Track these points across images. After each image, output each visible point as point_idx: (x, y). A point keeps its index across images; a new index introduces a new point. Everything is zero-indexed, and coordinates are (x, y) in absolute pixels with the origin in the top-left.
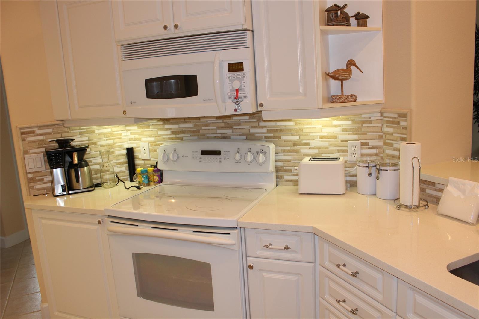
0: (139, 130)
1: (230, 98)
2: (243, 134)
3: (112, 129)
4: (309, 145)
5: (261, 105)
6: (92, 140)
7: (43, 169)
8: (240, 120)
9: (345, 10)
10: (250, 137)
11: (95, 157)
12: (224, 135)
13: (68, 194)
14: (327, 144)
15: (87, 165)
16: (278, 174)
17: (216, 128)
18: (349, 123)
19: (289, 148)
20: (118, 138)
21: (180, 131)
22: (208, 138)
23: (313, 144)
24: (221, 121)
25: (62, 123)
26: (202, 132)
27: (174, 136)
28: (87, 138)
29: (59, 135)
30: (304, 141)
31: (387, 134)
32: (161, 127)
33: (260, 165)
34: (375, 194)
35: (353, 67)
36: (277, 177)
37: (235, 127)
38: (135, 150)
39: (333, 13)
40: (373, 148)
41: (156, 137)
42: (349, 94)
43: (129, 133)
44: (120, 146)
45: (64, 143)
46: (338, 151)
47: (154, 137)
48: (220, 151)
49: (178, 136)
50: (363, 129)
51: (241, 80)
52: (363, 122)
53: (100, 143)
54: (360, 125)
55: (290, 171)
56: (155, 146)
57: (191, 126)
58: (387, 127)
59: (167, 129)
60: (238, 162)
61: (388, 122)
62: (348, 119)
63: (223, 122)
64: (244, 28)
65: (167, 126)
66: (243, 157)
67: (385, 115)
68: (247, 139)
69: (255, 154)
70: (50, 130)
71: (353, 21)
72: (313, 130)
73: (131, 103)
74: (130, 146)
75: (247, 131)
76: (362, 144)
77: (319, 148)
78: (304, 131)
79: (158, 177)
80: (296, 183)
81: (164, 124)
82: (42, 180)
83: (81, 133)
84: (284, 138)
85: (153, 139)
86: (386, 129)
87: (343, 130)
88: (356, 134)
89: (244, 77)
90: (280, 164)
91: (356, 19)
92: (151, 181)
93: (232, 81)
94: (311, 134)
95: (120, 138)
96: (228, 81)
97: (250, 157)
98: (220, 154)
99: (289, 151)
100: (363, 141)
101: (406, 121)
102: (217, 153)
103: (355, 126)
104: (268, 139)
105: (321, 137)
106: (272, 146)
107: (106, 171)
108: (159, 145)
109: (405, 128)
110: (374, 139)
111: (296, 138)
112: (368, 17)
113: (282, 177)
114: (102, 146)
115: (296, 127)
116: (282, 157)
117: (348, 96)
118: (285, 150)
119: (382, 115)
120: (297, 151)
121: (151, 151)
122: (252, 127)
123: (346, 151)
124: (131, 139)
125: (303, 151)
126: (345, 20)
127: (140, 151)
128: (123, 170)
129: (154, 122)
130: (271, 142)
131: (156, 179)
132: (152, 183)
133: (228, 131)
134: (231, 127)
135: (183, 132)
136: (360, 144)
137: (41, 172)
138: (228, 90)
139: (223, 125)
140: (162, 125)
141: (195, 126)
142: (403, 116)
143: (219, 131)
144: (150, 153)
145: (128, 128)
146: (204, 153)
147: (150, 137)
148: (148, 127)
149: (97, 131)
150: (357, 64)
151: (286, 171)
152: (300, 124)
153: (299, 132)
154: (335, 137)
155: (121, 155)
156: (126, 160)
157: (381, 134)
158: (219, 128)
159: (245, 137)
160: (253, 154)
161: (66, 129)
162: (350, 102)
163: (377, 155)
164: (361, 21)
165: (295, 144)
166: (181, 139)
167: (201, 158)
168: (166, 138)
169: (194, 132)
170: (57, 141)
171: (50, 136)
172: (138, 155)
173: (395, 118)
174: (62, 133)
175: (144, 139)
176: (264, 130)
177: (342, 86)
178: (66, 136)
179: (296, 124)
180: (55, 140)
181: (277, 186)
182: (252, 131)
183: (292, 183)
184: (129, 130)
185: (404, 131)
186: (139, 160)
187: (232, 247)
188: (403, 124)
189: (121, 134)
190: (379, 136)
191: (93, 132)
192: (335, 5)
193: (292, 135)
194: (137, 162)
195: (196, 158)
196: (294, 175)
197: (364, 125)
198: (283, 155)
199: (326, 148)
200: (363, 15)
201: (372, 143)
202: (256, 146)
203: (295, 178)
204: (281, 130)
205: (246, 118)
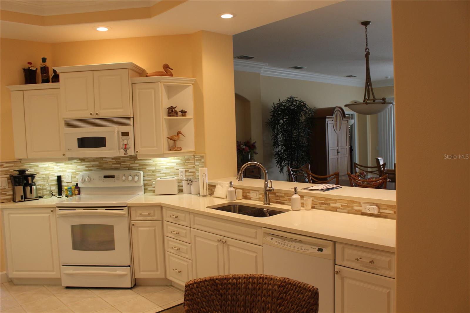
0: (66, 166)
1: (122, 148)
2: (126, 167)
3: (48, 165)
4: (160, 172)
5: (137, 152)
6: (36, 171)
7: (7, 187)
8: (125, 160)
9: (176, 109)
10: (130, 168)
11: (38, 181)
12: (116, 168)
13: (25, 201)
14: (169, 171)
15: (35, 185)
16: (145, 187)
17: (111, 164)
18: (179, 160)
19: (150, 174)
20: (52, 170)
21: (91, 166)
22: (107, 169)
23: (162, 171)
24: (115, 160)
25: (20, 160)
26: (104, 166)
27: (87, 169)
28: (34, 170)
29: (18, 168)
30: (158, 170)
31: (197, 165)
32: (79, 164)
33: (136, 182)
34: (191, 194)
35: (180, 134)
36: (144, 189)
37: (122, 164)
38: (62, 177)
39: (170, 110)
40: (191, 172)
41: (76, 169)
42: (178, 147)
43: (58, 167)
44: (53, 175)
45: (22, 172)
46: (175, 174)
47: (74, 169)
48: (114, 176)
49: (89, 169)
50: (186, 164)
51: (127, 140)
52: (186, 160)
53: (41, 173)
54: (184, 162)
55: (151, 185)
56: (75, 174)
57: (97, 163)
58: (197, 162)
59: (83, 165)
60: (124, 181)
61: (197, 160)
62: (179, 159)
63: (116, 161)
64: (130, 117)
65: (83, 163)
66: (127, 178)
67: (196, 157)
68: (128, 169)
69: (133, 176)
70: (13, 165)
71: (180, 114)
72: (162, 165)
73: (69, 150)
74: (59, 175)
75: (129, 166)
76: (186, 171)
77: (165, 173)
78: (158, 165)
79: (78, 191)
80: (154, 191)
81: (82, 162)
82: (5, 194)
83: (30, 167)
84: (148, 168)
85: (74, 171)
86: (197, 163)
87: (177, 164)
88: (183, 166)
89: (129, 139)
90: (146, 182)
91: (181, 113)
92: (73, 194)
93: (123, 140)
94: (161, 167)
95: (53, 170)
96: (121, 140)
97: (130, 178)
98: (114, 177)
99: (151, 175)
100: (186, 169)
101: (203, 159)
102: (113, 177)
103: (182, 162)
104: (139, 169)
105: (166, 168)
106: (142, 173)
107: (45, 189)
108: (77, 174)
109: (203, 162)
110: (191, 168)
111: (154, 168)
112: (187, 112)
113: (147, 189)
114: (42, 175)
115: (154, 163)
116: (147, 178)
117: (177, 148)
118: (148, 175)
119: (194, 156)
120: (154, 175)
121: (72, 177)
122: (131, 163)
123: (178, 174)
124: (59, 171)
125: (157, 175)
126: (176, 114)
127: (65, 178)
128: (55, 189)
129: (75, 161)
130: (141, 171)
131: (77, 192)
132: (74, 195)
133: (119, 166)
134: (120, 164)
135: (93, 166)
136: (185, 171)
137: (5, 189)
138: (121, 145)
139: (115, 162)
140: (80, 162)
141: (100, 163)
142: (202, 157)
143: (113, 166)
144: (71, 179)
145: (58, 164)
146: (105, 177)
147: (72, 169)
148: (71, 164)
149: (40, 166)
150: (182, 133)
151: (149, 186)
152: (156, 161)
153: (155, 165)
154: (173, 168)
155: (53, 180)
156: (56, 183)
157: (194, 166)
158: (113, 164)
159: (127, 169)
160: (132, 177)
161: (22, 164)
162: (178, 150)
163: (193, 175)
164: (183, 114)
165: (153, 172)
166: (91, 170)
167: (103, 180)
168: (82, 170)
169: (99, 166)
170: (18, 171)
171: (12, 168)
172: (64, 180)
173: (200, 158)
174: (19, 166)
175: (68, 171)
176: (138, 165)
177: (175, 143)
178: (22, 168)
179: (154, 162)
180: (17, 170)
181: (144, 193)
182: (131, 165)
183: (152, 192)
184: (59, 166)
185: (203, 164)
186: (65, 183)
187: (125, 216)
188: (203, 160)
189: (53, 168)
190: (193, 166)
191: (38, 166)
192: (172, 106)
193: (152, 167)
194: (63, 184)
195: (101, 180)
196: (153, 187)
197: (186, 162)
198: (147, 177)
199: (169, 173)
200: (184, 111)
201: (190, 170)
202: (133, 172)
203: (153, 189)
204: (146, 165)
205: (128, 158)
